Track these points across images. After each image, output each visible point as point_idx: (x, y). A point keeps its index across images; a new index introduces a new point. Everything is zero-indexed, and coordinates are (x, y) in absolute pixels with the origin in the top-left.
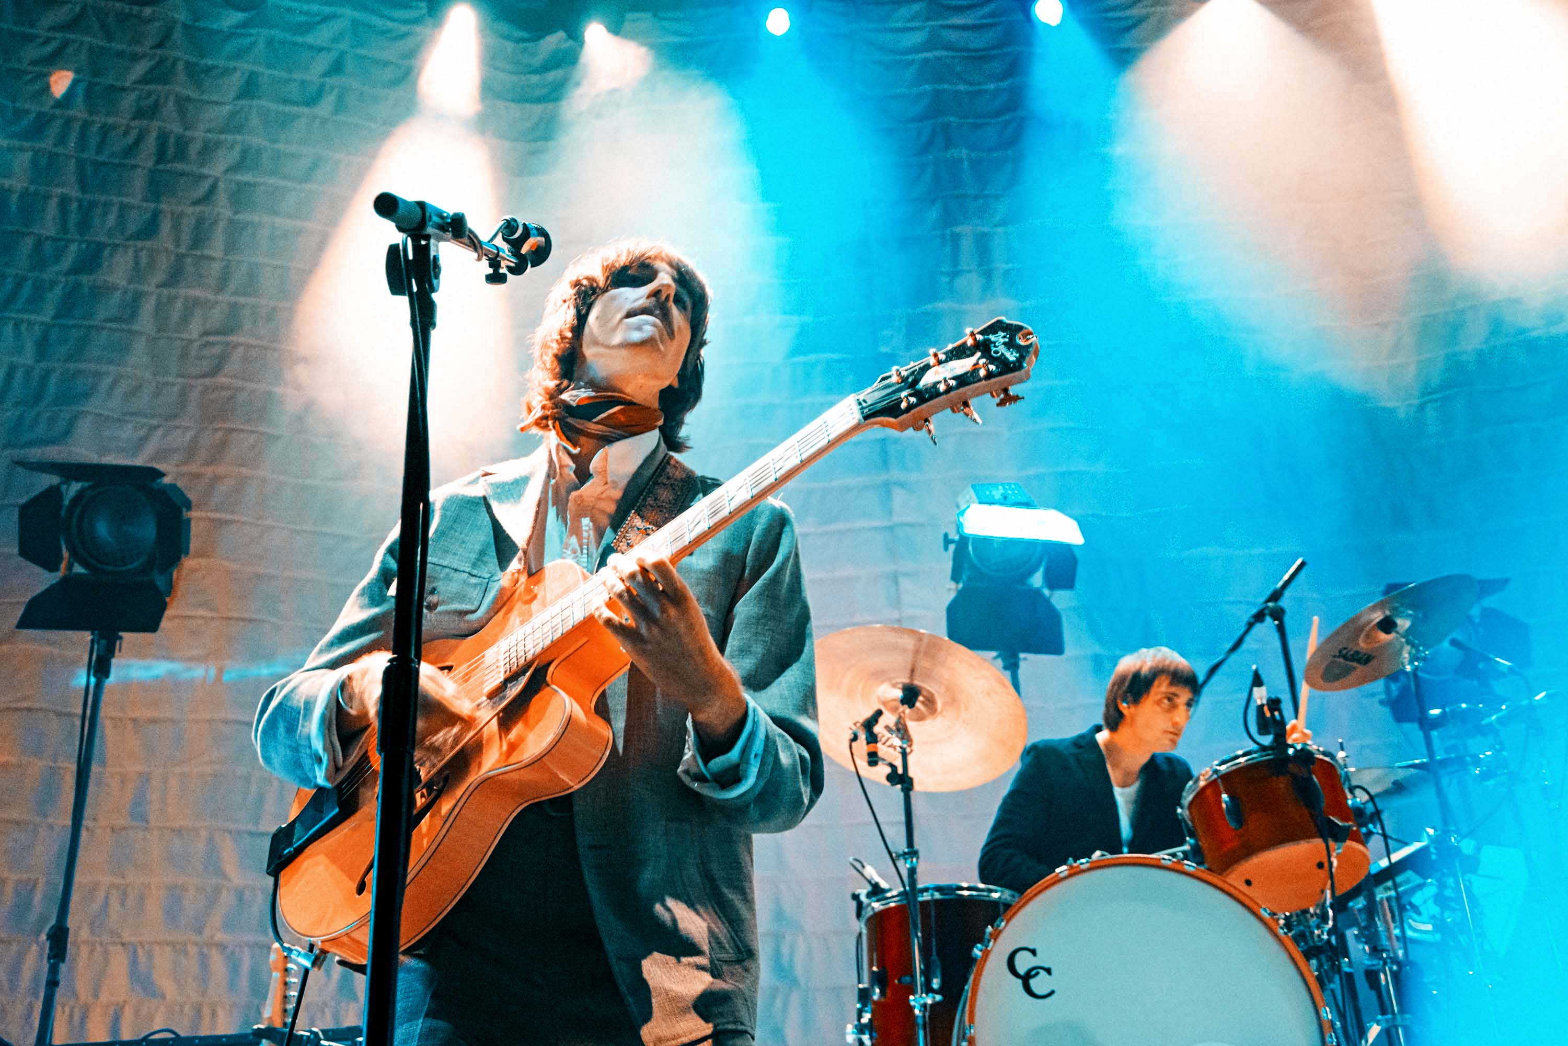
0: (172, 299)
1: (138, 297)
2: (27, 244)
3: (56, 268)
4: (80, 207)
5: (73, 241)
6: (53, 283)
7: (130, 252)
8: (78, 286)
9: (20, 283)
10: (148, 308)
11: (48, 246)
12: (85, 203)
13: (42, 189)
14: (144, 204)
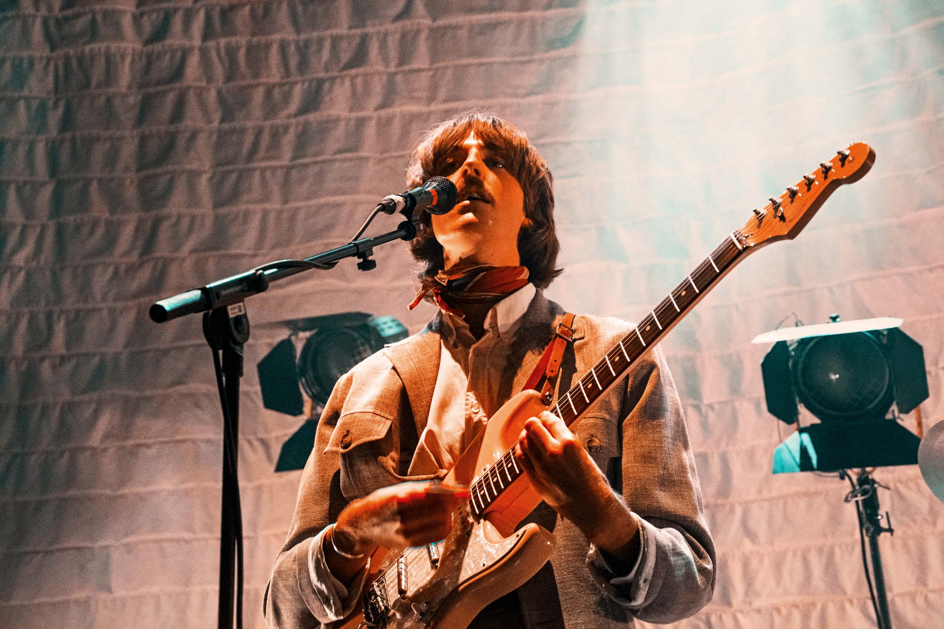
0: (389, 120)
1: (361, 123)
2: (258, 96)
3: (286, 112)
4: (298, 48)
5: (295, 83)
6: (286, 128)
7: (347, 82)
8: (307, 125)
9: (259, 133)
10: (370, 130)
11: (277, 93)
12: (301, 44)
13: (263, 39)
14: (353, 31)
